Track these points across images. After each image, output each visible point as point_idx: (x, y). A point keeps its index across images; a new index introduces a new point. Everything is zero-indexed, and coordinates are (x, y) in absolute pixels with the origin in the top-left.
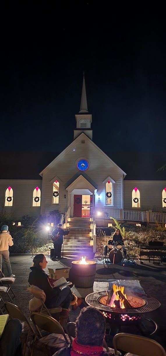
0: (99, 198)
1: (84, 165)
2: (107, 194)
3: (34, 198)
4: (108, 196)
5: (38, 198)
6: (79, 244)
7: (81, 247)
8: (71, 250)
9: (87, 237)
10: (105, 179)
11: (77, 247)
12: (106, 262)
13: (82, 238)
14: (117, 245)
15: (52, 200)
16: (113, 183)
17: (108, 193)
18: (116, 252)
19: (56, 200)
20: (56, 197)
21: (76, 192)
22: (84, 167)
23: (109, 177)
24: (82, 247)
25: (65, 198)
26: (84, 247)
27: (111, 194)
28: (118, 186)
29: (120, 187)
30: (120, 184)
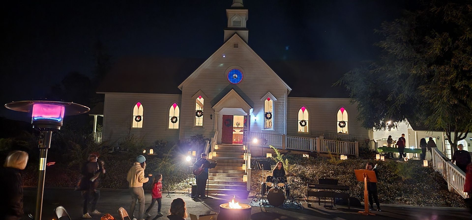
0: (255, 120)
1: (236, 76)
2: (266, 115)
3: (171, 118)
4: (267, 118)
5: (176, 118)
6: (229, 179)
7: (231, 183)
8: (218, 187)
9: (238, 171)
10: (264, 96)
11: (225, 183)
12: (263, 204)
13: (233, 172)
14: (279, 182)
15: (194, 121)
16: (274, 101)
17: (267, 113)
18: (276, 192)
19: (199, 121)
20: (200, 117)
21: (226, 111)
22: (237, 78)
23: (269, 92)
24: (233, 184)
25: (211, 118)
26: (236, 183)
27: (271, 115)
28: (280, 105)
29: (283, 106)
30: (282, 102)
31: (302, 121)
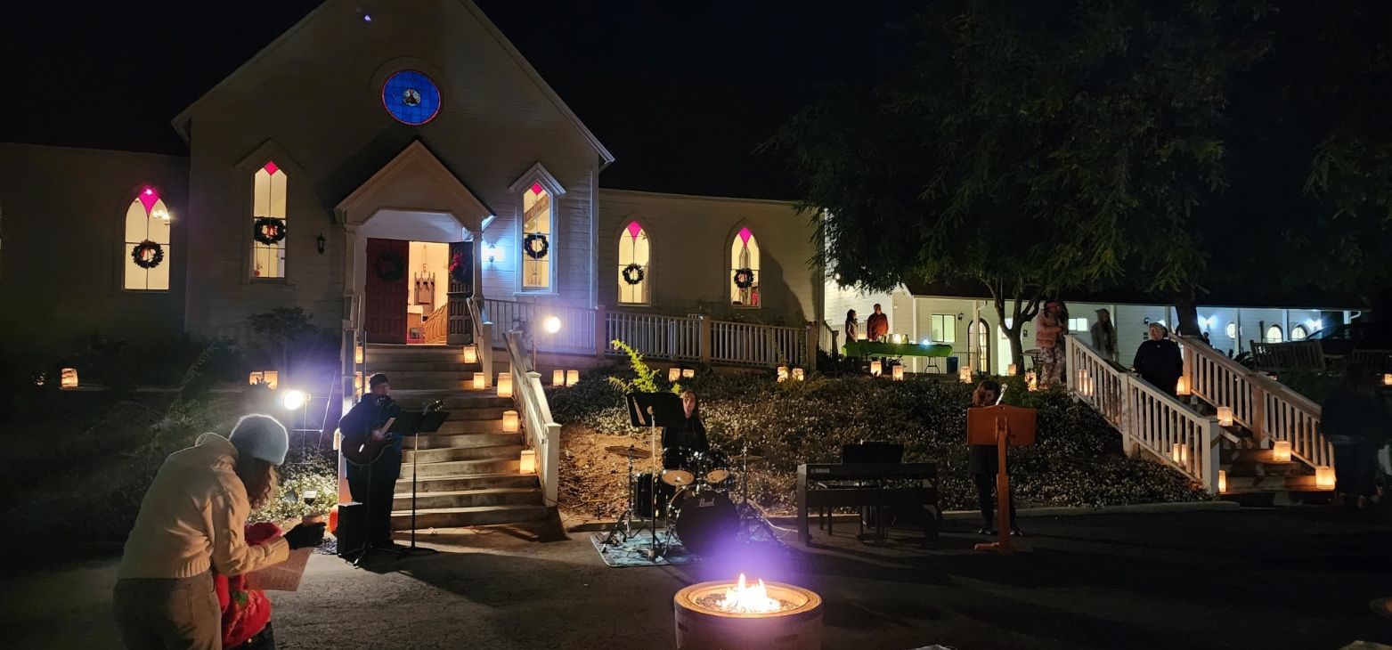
0: (492, 260)
1: (416, 96)
2: (527, 244)
3: (133, 246)
4: (532, 254)
5: (157, 247)
6: (462, 470)
7: (477, 484)
8: (425, 504)
9: (491, 435)
10: (521, 176)
11: (453, 484)
12: (658, 550)
13: (468, 442)
15: (246, 256)
16: (555, 196)
17: (532, 237)
18: (708, 504)
19: (268, 260)
20: (272, 245)
21: (386, 224)
22: (420, 106)
23: (539, 165)
24: (483, 484)
25: (321, 250)
26: (493, 482)
27: (546, 244)
28: (576, 211)
29: (585, 213)
30: (584, 201)
31: (631, 267)
